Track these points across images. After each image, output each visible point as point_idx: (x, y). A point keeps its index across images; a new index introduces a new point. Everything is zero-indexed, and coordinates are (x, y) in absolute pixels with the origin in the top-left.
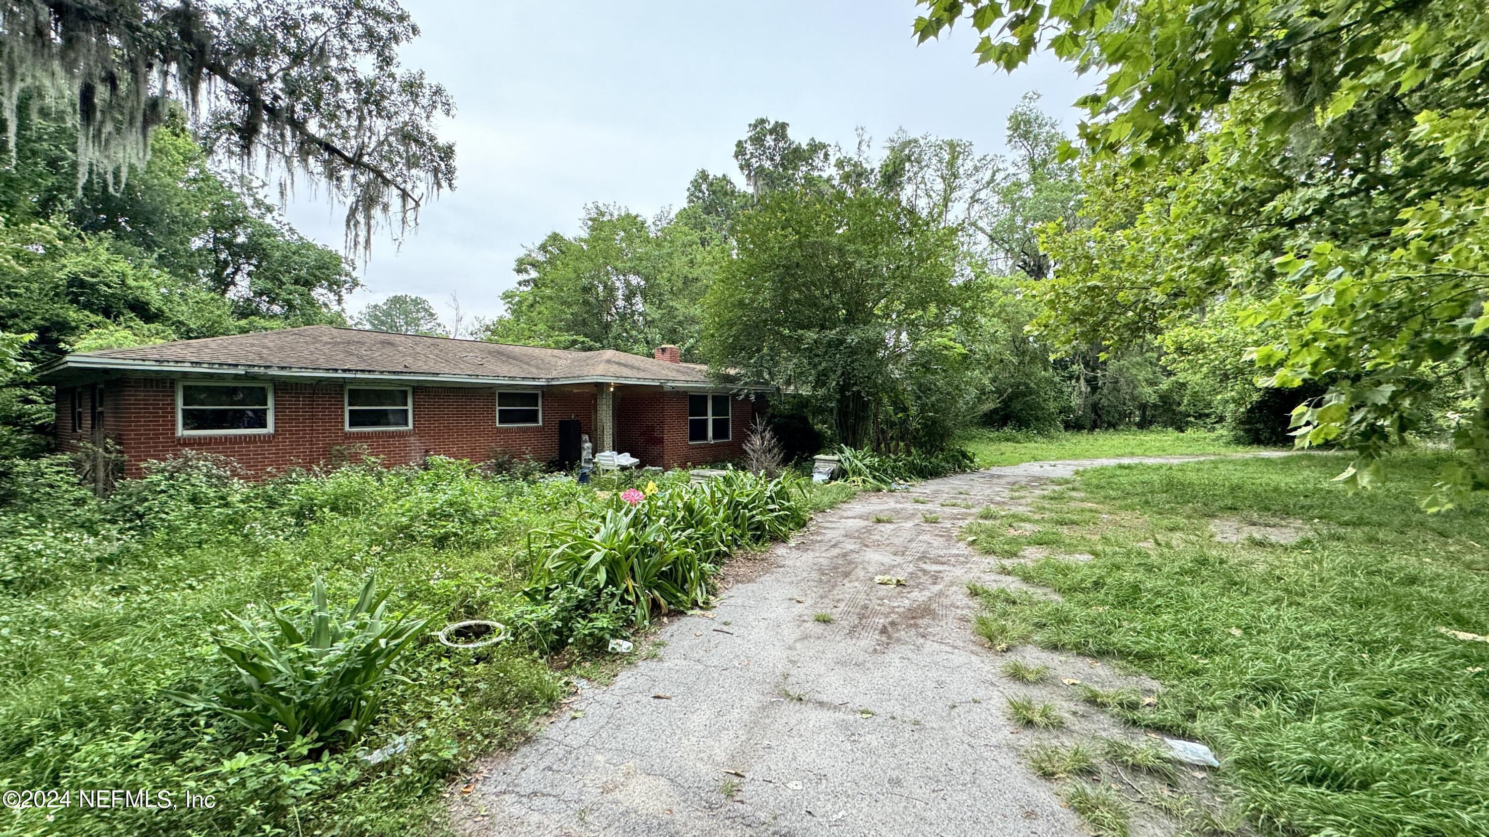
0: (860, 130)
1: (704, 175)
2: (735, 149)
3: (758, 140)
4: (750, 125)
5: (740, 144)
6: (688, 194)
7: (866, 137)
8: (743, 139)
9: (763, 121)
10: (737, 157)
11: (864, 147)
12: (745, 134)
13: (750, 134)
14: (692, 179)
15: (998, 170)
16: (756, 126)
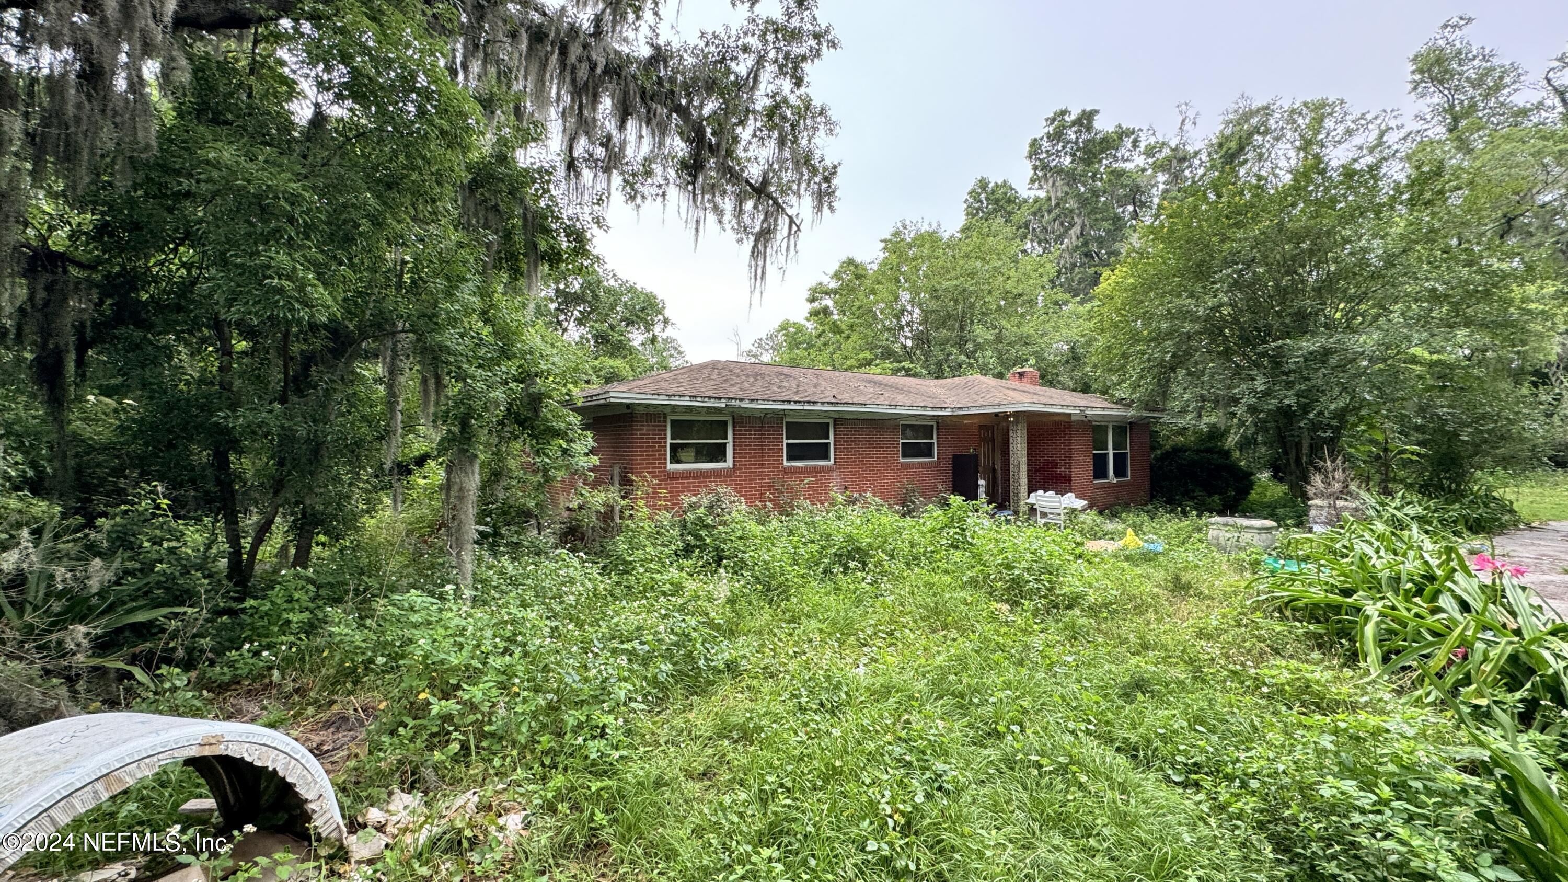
0: (1182, 107)
1: (983, 184)
2: (1027, 148)
3: (1057, 136)
4: (1047, 120)
5: (1035, 144)
6: (965, 206)
7: (1191, 114)
8: (1038, 136)
9: (1064, 113)
10: (1030, 157)
11: (1188, 126)
12: (1041, 130)
13: (1046, 130)
14: (970, 188)
15: (1389, 129)
16: (1053, 120)
